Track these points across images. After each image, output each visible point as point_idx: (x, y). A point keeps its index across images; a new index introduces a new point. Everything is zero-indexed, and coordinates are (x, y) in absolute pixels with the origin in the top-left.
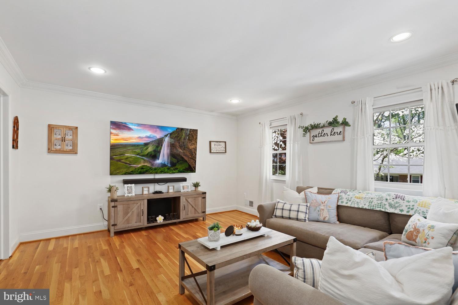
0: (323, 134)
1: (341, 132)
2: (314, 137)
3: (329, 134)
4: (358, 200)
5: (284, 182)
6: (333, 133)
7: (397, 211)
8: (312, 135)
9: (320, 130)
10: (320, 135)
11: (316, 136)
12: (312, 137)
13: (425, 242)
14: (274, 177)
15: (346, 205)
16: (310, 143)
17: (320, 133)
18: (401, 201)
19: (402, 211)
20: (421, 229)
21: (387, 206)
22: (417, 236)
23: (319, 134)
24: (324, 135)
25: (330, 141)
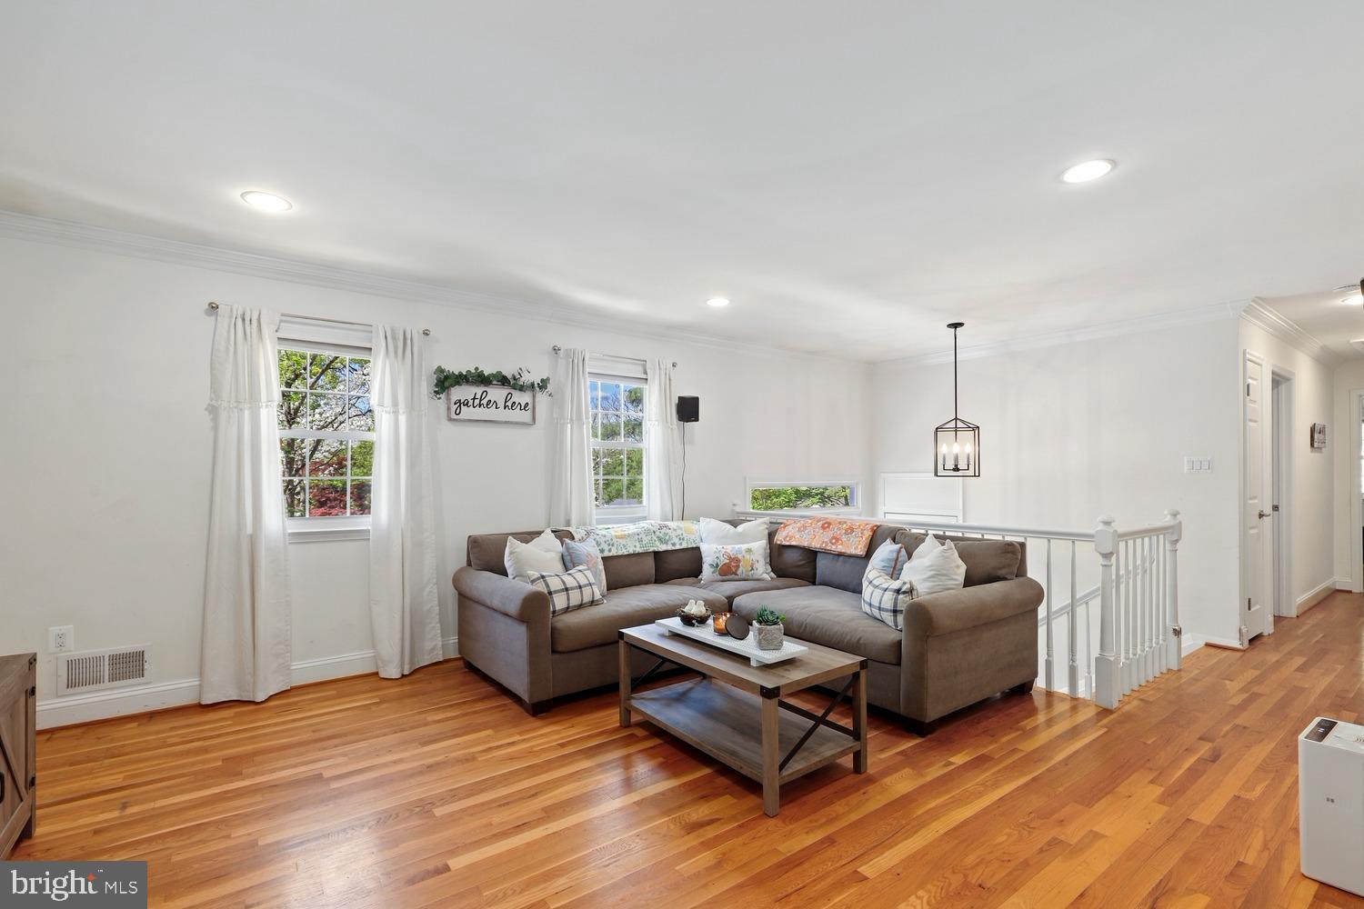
0: (484, 402)
1: (527, 404)
2: (460, 406)
3: (501, 404)
4: (623, 542)
5: (361, 535)
6: (509, 404)
7: (670, 547)
8: (454, 399)
9: (479, 390)
10: (477, 402)
11: (467, 404)
12: (455, 404)
13: (752, 569)
14: (296, 526)
15: (611, 554)
16: (450, 419)
17: (478, 396)
18: (668, 531)
19: (674, 544)
20: (740, 556)
21: (658, 543)
22: (738, 567)
23: (474, 399)
24: (487, 405)
25: (506, 423)
